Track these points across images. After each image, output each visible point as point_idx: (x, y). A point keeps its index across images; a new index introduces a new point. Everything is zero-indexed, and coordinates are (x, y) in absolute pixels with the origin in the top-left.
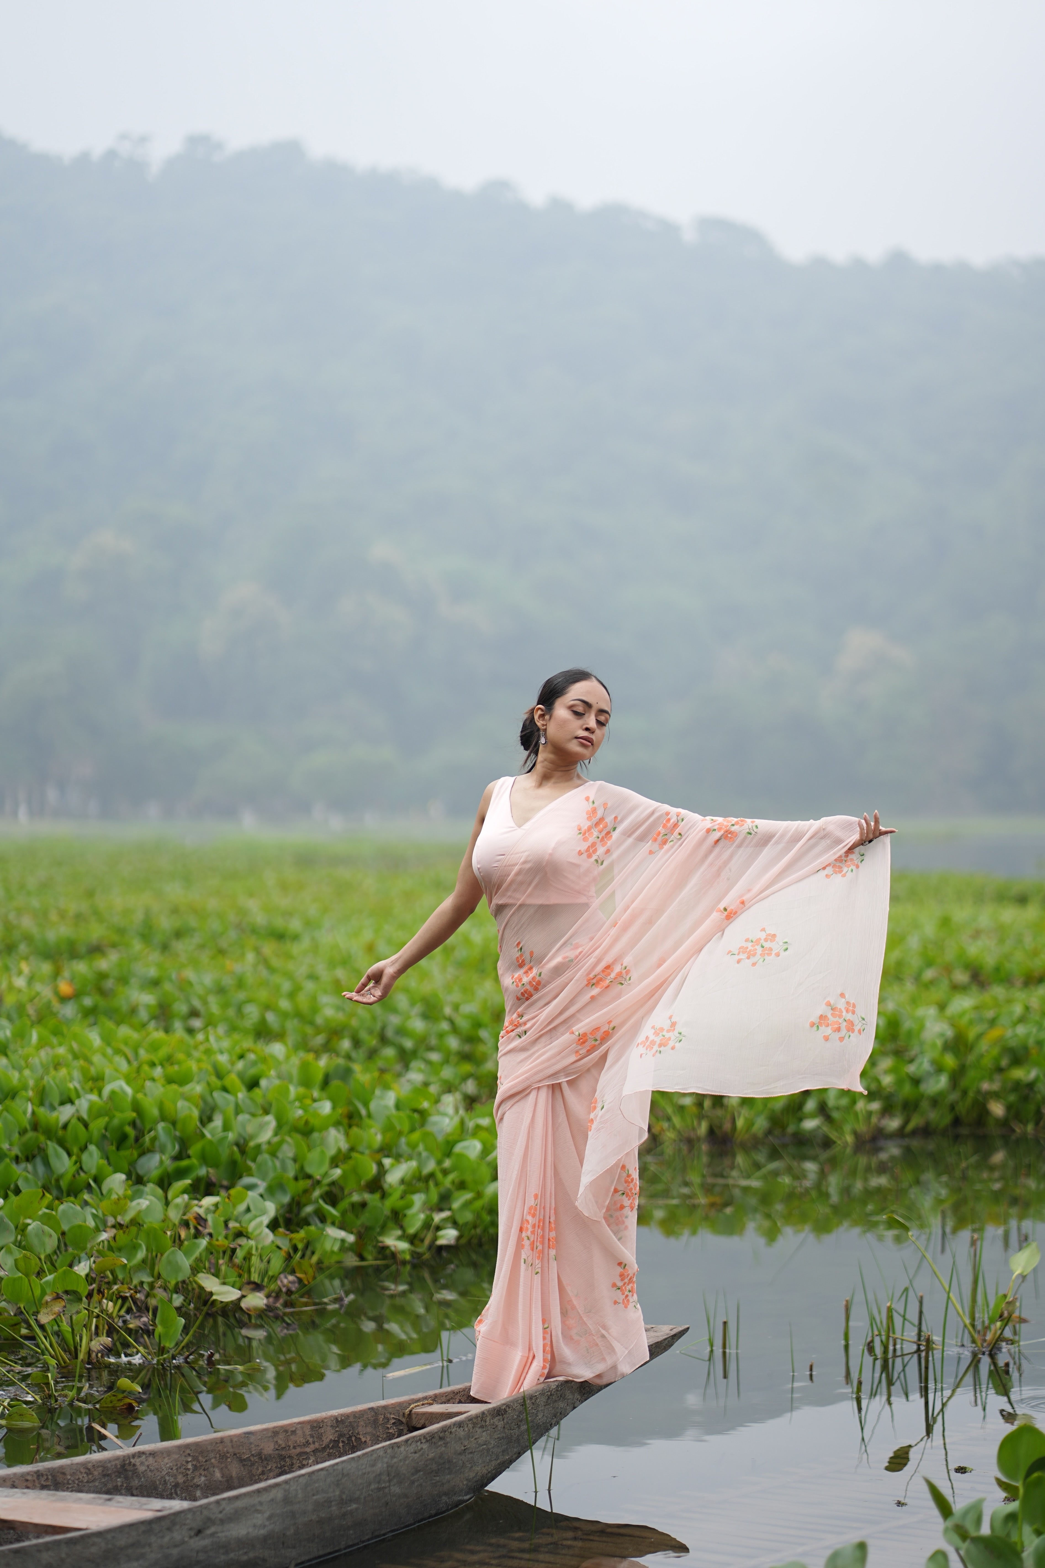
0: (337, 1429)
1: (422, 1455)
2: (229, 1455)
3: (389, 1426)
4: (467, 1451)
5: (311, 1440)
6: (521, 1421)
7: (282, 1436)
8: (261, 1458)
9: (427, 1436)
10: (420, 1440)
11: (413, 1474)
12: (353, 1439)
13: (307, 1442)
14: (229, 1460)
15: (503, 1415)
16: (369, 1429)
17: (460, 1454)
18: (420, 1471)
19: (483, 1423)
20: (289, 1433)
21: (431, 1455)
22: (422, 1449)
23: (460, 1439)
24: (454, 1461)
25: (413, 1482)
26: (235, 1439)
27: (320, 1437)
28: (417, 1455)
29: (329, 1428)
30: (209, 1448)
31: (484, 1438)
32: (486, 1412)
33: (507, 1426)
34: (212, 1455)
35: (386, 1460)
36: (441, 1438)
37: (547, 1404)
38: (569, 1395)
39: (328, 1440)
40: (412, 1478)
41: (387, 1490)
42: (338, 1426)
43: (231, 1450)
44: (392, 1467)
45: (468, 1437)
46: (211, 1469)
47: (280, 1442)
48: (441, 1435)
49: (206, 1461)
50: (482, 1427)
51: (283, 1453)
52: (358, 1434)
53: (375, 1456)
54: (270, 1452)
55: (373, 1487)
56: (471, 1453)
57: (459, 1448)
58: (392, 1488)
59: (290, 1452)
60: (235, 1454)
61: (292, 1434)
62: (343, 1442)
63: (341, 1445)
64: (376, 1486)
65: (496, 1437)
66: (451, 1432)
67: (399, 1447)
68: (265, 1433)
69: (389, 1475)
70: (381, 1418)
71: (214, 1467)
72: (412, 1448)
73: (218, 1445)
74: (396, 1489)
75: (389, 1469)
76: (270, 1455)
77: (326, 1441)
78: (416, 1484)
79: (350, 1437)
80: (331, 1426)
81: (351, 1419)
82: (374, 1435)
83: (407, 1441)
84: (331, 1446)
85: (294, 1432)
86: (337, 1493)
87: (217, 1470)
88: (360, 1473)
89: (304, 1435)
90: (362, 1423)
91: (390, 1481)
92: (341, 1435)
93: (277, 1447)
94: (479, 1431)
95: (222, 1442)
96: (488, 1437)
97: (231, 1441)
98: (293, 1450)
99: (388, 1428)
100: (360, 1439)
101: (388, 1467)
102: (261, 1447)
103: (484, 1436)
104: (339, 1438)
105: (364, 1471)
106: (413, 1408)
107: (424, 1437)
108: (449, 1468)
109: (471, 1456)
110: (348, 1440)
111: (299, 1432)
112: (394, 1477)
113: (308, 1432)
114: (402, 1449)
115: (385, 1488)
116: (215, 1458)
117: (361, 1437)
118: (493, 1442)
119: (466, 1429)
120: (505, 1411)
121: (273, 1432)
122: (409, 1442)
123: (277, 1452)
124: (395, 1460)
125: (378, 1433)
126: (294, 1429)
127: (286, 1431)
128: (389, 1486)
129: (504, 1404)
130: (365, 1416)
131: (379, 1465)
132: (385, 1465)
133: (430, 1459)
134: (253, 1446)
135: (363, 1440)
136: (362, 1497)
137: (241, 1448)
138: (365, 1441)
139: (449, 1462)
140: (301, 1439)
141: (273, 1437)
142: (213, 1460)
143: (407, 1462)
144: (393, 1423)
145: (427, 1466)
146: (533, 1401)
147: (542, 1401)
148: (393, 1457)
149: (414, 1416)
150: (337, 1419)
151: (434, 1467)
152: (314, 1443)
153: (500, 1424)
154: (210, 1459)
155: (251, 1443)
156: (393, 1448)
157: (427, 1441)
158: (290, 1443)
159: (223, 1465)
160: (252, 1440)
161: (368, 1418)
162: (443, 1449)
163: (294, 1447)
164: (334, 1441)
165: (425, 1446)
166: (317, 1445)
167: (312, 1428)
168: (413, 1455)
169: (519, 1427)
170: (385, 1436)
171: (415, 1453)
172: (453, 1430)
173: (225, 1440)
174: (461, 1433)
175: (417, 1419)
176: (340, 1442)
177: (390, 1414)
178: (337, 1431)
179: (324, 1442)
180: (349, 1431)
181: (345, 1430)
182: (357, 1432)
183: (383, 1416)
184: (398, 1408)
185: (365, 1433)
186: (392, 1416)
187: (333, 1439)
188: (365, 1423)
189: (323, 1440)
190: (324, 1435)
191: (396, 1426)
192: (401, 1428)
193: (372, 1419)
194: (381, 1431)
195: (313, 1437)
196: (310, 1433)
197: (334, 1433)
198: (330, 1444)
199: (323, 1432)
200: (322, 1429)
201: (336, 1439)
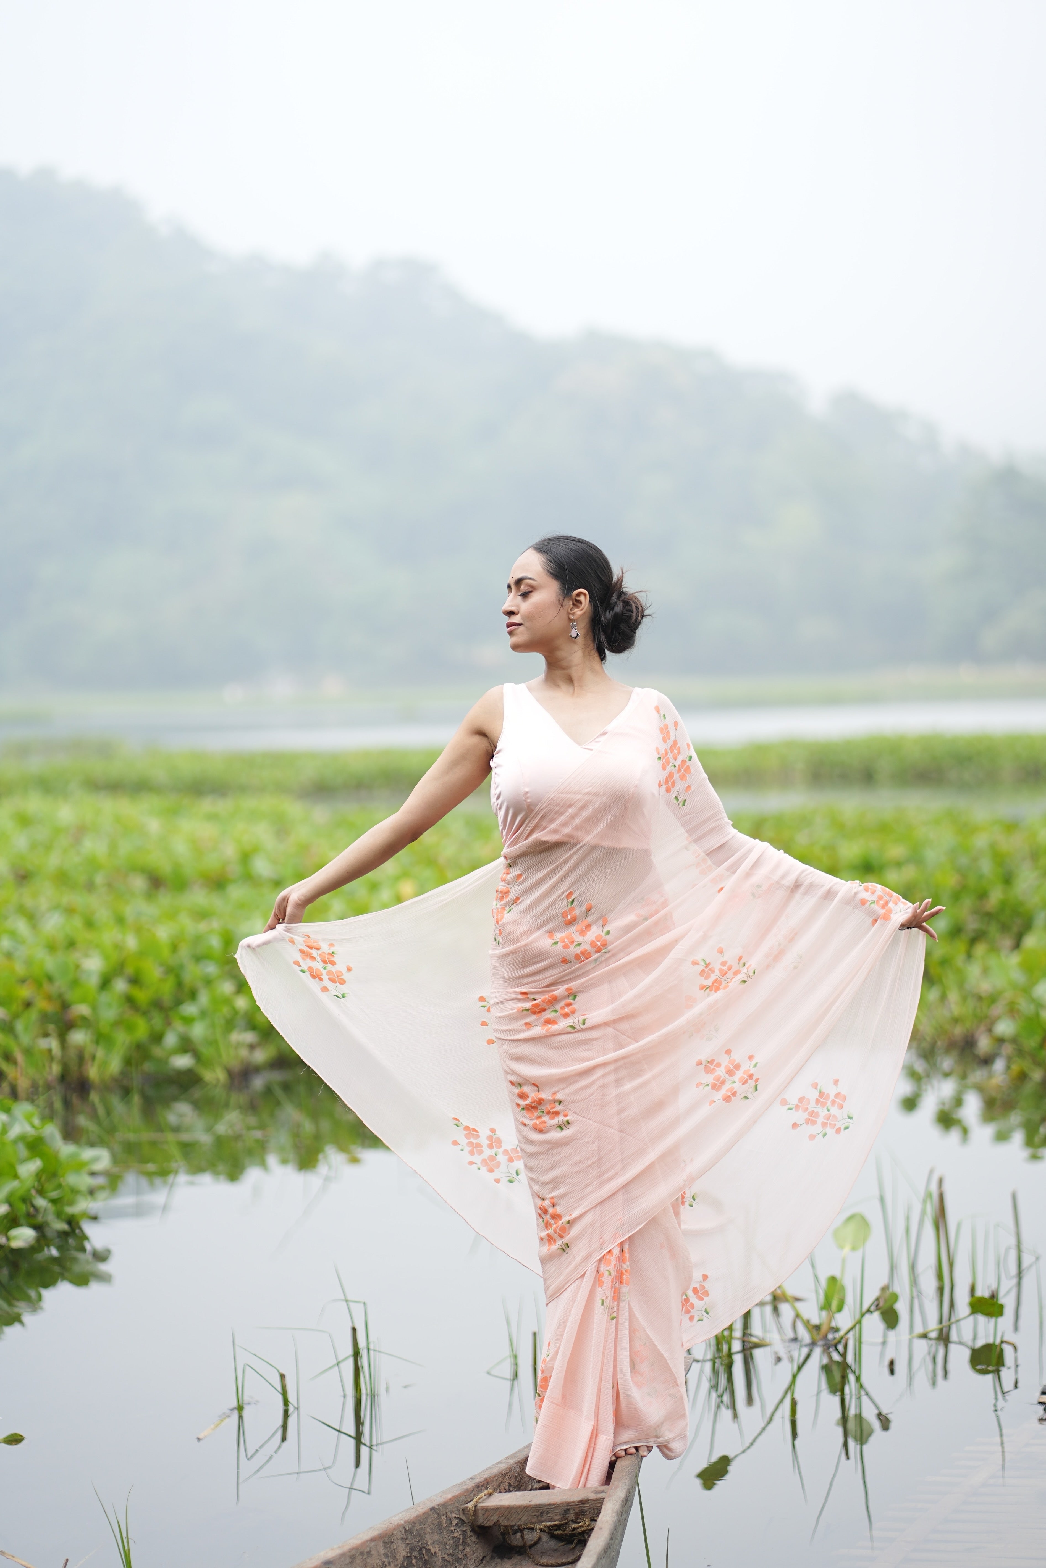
0: (407, 1542)
3: (453, 1529)
5: (386, 1560)
7: (359, 1561)
12: (424, 1551)
13: (383, 1564)
16: (436, 1536)
27: (393, 1555)
29: (400, 1542)
39: (402, 1558)
42: (407, 1538)
52: (427, 1544)
61: (369, 1557)
62: (415, 1557)
63: (414, 1561)
68: (343, 1559)
77: (400, 1558)
79: (421, 1550)
80: (402, 1538)
81: (418, 1527)
82: (441, 1542)
85: (370, 1554)
89: (379, 1555)
90: (428, 1530)
92: (412, 1549)
99: (452, 1532)
100: (429, 1550)
104: (411, 1553)
106: (477, 1502)
110: (419, 1554)
111: (375, 1553)
117: (430, 1547)
121: (351, 1557)
125: (445, 1540)
126: (368, 1549)
127: (363, 1554)
130: (430, 1520)
135: (433, 1551)
138: (435, 1553)
140: (378, 1561)
141: (351, 1563)
144: (457, 1524)
149: (480, 1513)
150: (404, 1528)
152: (389, 1564)
161: (432, 1522)
164: (407, 1557)
167: (385, 1543)
170: (451, 1542)
175: (486, 1516)
176: (413, 1558)
177: (451, 1513)
178: (408, 1544)
179: (399, 1561)
180: (419, 1542)
181: (414, 1542)
182: (425, 1542)
183: (445, 1517)
184: (457, 1504)
185: (433, 1543)
186: (454, 1515)
187: (406, 1556)
188: (431, 1529)
189: (397, 1559)
190: (396, 1552)
191: (459, 1528)
192: (464, 1529)
193: (436, 1522)
194: (446, 1536)
195: (387, 1556)
196: (384, 1551)
197: (406, 1547)
198: (404, 1562)
199: (395, 1547)
200: (394, 1544)
201: (409, 1555)
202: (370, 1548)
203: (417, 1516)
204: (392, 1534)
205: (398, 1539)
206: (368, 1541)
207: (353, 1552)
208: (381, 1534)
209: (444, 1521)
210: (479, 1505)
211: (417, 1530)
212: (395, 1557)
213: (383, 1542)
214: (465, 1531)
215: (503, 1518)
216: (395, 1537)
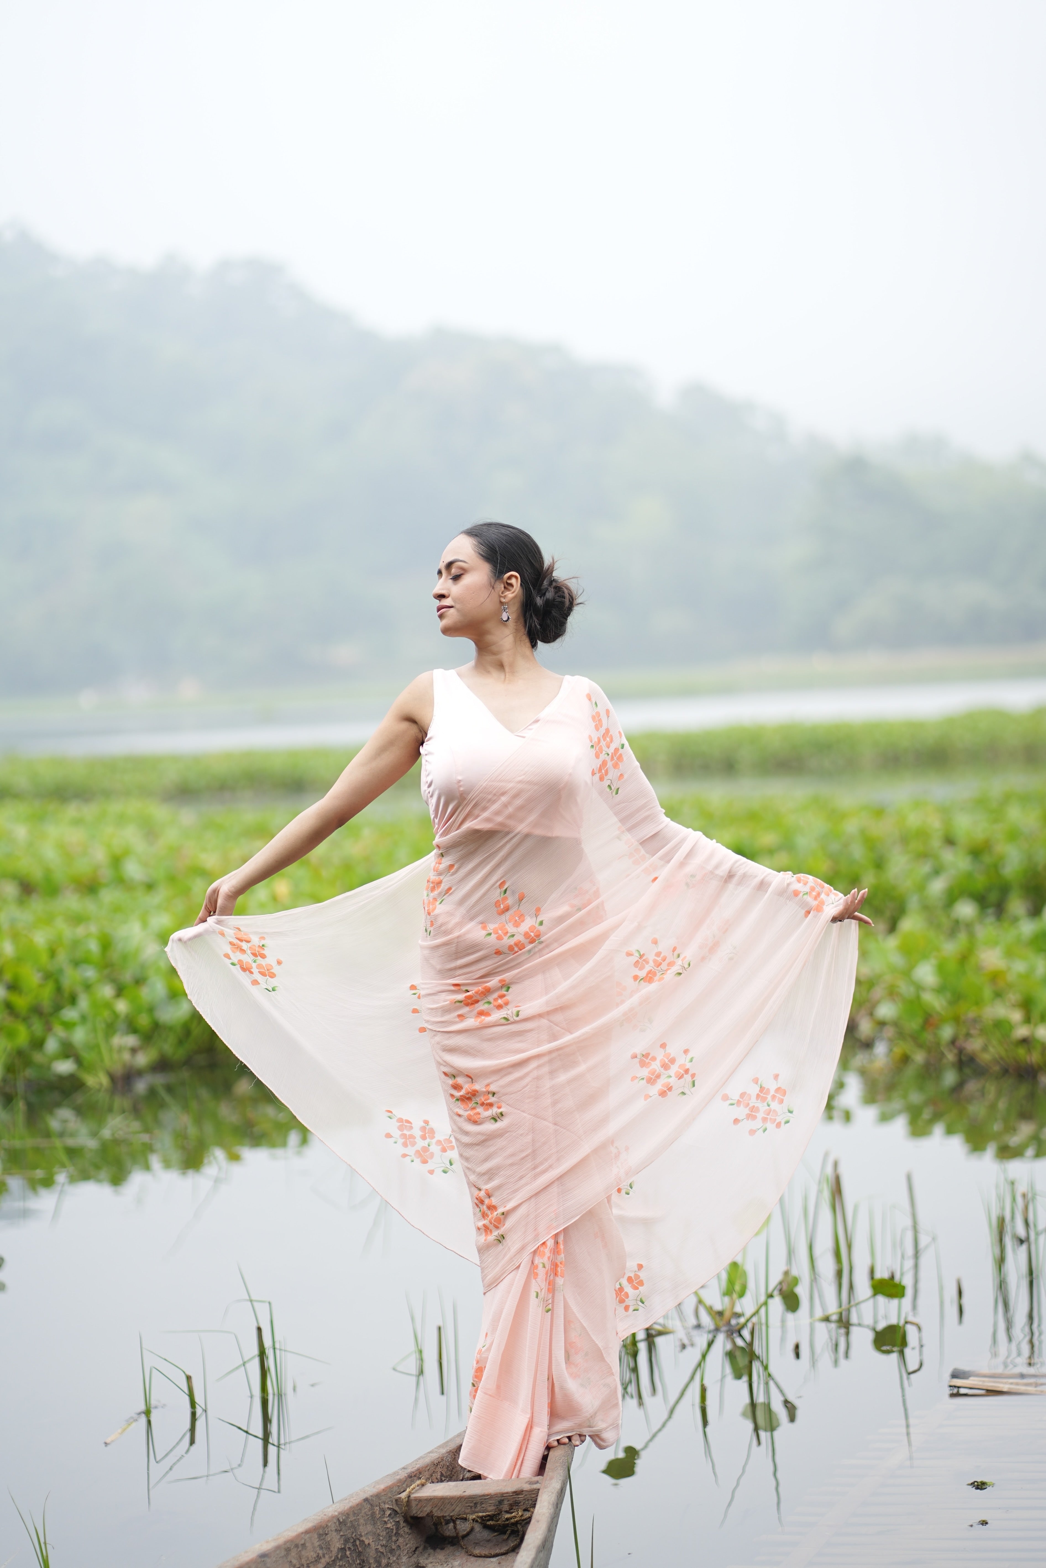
0: (342, 1533)
3: (386, 1519)
5: (321, 1552)
7: (293, 1553)
12: (358, 1542)
13: (318, 1556)
16: (369, 1528)
20: (300, 1548)
29: (334, 1534)
39: (336, 1550)
42: (341, 1529)
52: (361, 1536)
61: (304, 1549)
62: (349, 1548)
63: (348, 1553)
68: (278, 1552)
77: (334, 1550)
79: (355, 1541)
80: (336, 1530)
81: (352, 1518)
82: (375, 1534)
84: (339, 1556)
85: (305, 1546)
89: (314, 1548)
90: (362, 1521)
92: (346, 1541)
99: (386, 1522)
100: (363, 1541)
104: (345, 1545)
106: (410, 1492)
110: (353, 1545)
111: (310, 1545)
117: (363, 1538)
121: (286, 1550)
125: (378, 1531)
126: (303, 1542)
127: (298, 1546)
130: (363, 1512)
135: (367, 1542)
138: (369, 1544)
140: (312, 1553)
141: (286, 1555)
144: (390, 1515)
149: (414, 1504)
150: (338, 1520)
152: (324, 1556)
158: (304, 1561)
161: (365, 1513)
164: (342, 1549)
166: (326, 1558)
167: (320, 1535)
170: (384, 1533)
175: (419, 1506)
176: (347, 1549)
177: (385, 1503)
178: (342, 1536)
179: (333, 1553)
180: (353, 1533)
181: (348, 1533)
182: (359, 1533)
183: (378, 1508)
184: (389, 1495)
185: (367, 1534)
186: (387, 1506)
187: (340, 1547)
188: (365, 1520)
189: (331, 1551)
190: (331, 1543)
191: (392, 1518)
192: (398, 1520)
193: (370, 1513)
194: (380, 1527)
195: (321, 1548)
196: (318, 1543)
197: (340, 1539)
198: (339, 1554)
199: (329, 1539)
200: (329, 1535)
201: (343, 1547)
202: (305, 1540)
203: (351, 1507)
204: (327, 1526)
205: (332, 1531)
206: (302, 1533)
207: (288, 1545)
208: (315, 1526)
209: (377, 1512)
210: (413, 1496)
211: (351, 1521)
212: (329, 1548)
213: (317, 1534)
214: (398, 1522)
215: (436, 1509)
216: (329, 1529)
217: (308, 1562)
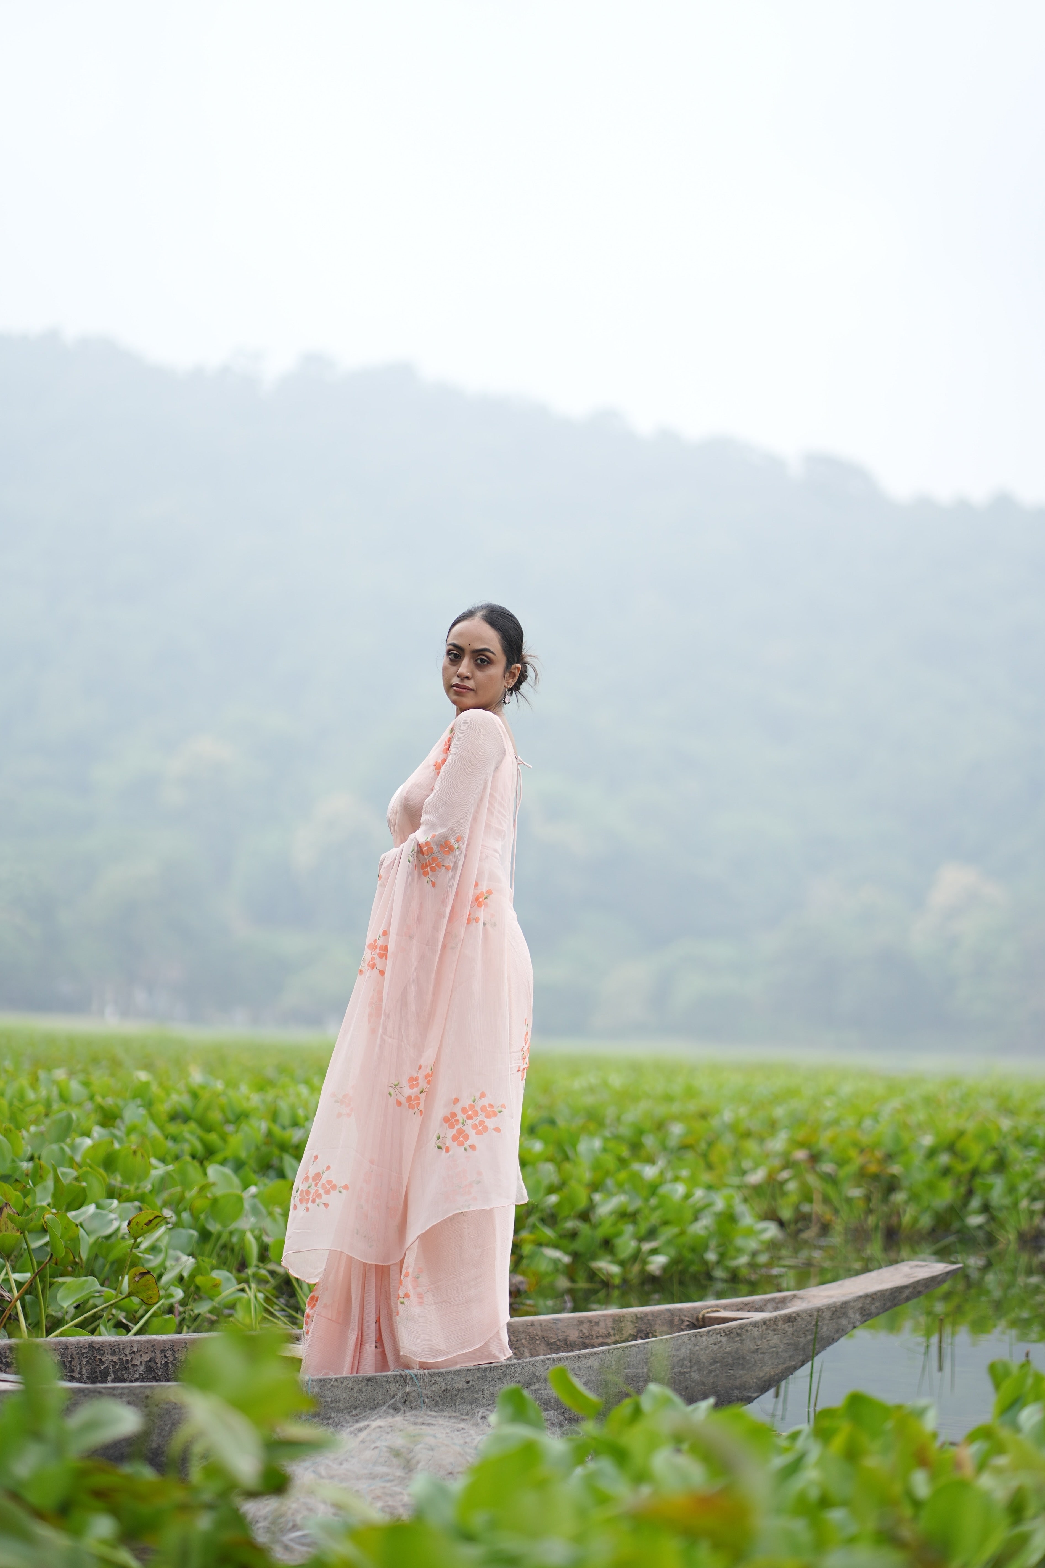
0: (637, 1325)
1: (721, 1347)
2: (537, 1337)
3: (683, 1327)
4: (760, 1351)
5: (612, 1332)
6: (808, 1331)
7: (586, 1325)
8: (566, 1344)
9: (726, 1330)
10: (720, 1333)
11: (711, 1364)
13: (608, 1334)
14: (538, 1342)
15: (793, 1322)
16: (665, 1328)
17: (753, 1352)
18: (717, 1362)
19: (775, 1327)
20: (593, 1324)
21: (729, 1349)
22: (721, 1341)
23: (754, 1338)
24: (748, 1358)
25: (710, 1372)
26: (544, 1324)
27: (620, 1330)
28: (716, 1347)
29: (629, 1323)
30: (521, 1329)
31: (774, 1341)
32: (778, 1317)
33: (795, 1334)
34: (523, 1336)
35: (689, 1347)
36: (738, 1334)
37: (831, 1319)
38: (851, 1313)
39: (628, 1334)
40: (710, 1368)
41: (687, 1376)
42: (637, 1323)
43: (540, 1333)
44: (694, 1354)
45: (762, 1337)
46: (521, 1349)
47: (585, 1331)
48: (739, 1331)
49: (517, 1341)
50: (774, 1330)
51: (587, 1341)
53: (680, 1341)
54: (576, 1339)
55: (676, 1370)
56: (763, 1353)
57: (753, 1347)
58: (692, 1374)
59: (593, 1341)
60: (543, 1338)
61: (595, 1325)
62: (641, 1337)
64: (679, 1369)
65: (785, 1342)
66: (747, 1331)
67: (701, 1336)
68: (571, 1321)
69: (690, 1361)
70: (676, 1319)
71: (523, 1347)
72: (712, 1340)
73: (529, 1327)
74: (695, 1376)
75: (692, 1355)
76: (575, 1342)
78: (713, 1374)
80: (631, 1322)
81: (650, 1317)
83: (709, 1332)
85: (597, 1323)
86: (646, 1370)
87: (526, 1350)
88: (666, 1355)
89: (606, 1327)
90: (659, 1322)
91: (691, 1367)
92: (640, 1331)
93: (581, 1335)
94: (771, 1333)
95: (532, 1325)
96: (779, 1341)
97: (541, 1325)
98: (596, 1340)
101: (690, 1353)
102: (567, 1334)
103: (775, 1340)
104: (638, 1334)
105: (670, 1354)
107: (724, 1331)
108: (742, 1364)
109: (762, 1355)
110: (645, 1336)
111: (602, 1324)
112: (695, 1363)
113: (610, 1324)
114: (704, 1338)
115: (687, 1373)
116: (526, 1338)
117: (657, 1334)
118: (782, 1346)
119: (760, 1330)
120: (795, 1319)
121: (579, 1321)
122: (711, 1333)
123: (581, 1340)
124: (697, 1348)
126: (597, 1321)
127: (590, 1322)
128: (690, 1372)
129: (794, 1312)
130: (662, 1317)
131: (683, 1350)
132: (688, 1352)
133: (727, 1353)
134: (560, 1331)
136: (666, 1378)
137: (549, 1332)
139: (744, 1358)
140: (604, 1330)
141: (578, 1325)
142: (523, 1341)
143: (707, 1352)
144: (688, 1325)
145: (724, 1358)
146: (820, 1314)
147: (827, 1315)
148: (695, 1345)
149: (707, 1320)
150: (636, 1316)
151: (730, 1360)
152: (614, 1335)
153: (790, 1330)
154: (521, 1340)
155: (558, 1329)
156: (696, 1336)
157: (726, 1335)
158: (593, 1333)
159: (532, 1346)
160: (559, 1327)
161: (664, 1318)
162: (740, 1344)
163: (597, 1337)
164: (633, 1335)
165: (724, 1339)
166: (617, 1338)
167: (614, 1321)
168: (713, 1346)
169: (806, 1336)
171: (715, 1344)
172: (749, 1329)
173: (535, 1323)
174: (756, 1332)
177: (685, 1316)
178: (636, 1327)
180: (648, 1328)
181: (643, 1327)
182: (651, 1328)
184: (691, 1312)
188: (662, 1322)
189: (623, 1334)
190: (624, 1329)
193: (668, 1319)
194: (672, 1329)
195: (613, 1329)
197: (633, 1328)
200: (623, 1323)
201: (635, 1334)
203: (651, 1311)
204: (623, 1316)
205: (627, 1321)
206: (598, 1315)
207: (582, 1319)
208: (612, 1314)
211: (648, 1320)
212: (621, 1332)
213: (612, 1319)
217: (598, 1335)
